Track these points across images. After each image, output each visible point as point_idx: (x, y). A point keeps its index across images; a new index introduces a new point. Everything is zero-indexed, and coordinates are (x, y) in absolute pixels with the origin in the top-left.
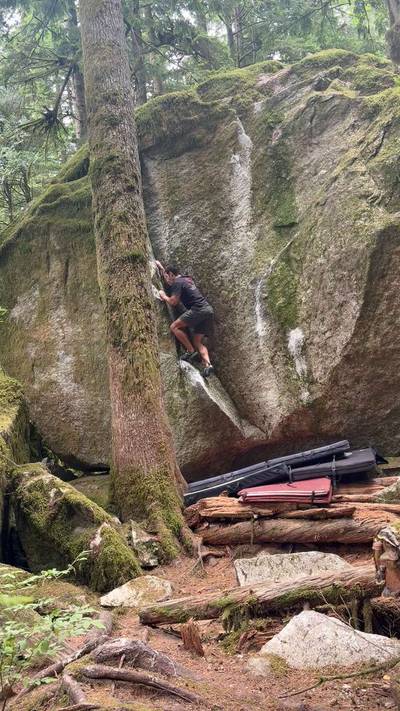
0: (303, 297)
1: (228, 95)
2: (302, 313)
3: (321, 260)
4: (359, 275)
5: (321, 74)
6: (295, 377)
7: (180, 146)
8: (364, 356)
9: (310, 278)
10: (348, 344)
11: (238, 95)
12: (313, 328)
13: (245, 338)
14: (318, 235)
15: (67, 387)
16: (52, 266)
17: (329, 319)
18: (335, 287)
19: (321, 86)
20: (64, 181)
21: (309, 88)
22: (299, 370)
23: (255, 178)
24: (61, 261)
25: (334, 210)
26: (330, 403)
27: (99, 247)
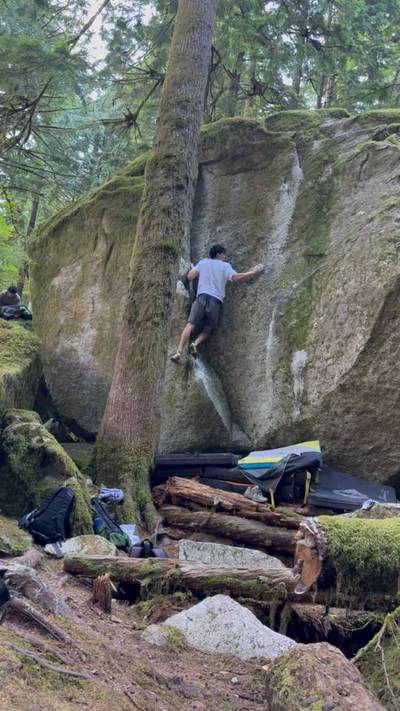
0: (314, 322)
1: (292, 129)
2: (311, 338)
3: (339, 292)
4: (371, 312)
5: (382, 127)
6: (291, 395)
7: (238, 166)
8: (358, 389)
9: (325, 307)
10: (346, 374)
11: (301, 131)
12: (318, 353)
13: (254, 349)
14: (342, 269)
15: (84, 357)
16: (99, 247)
17: (334, 348)
18: (346, 319)
19: (379, 137)
20: (128, 175)
21: (367, 137)
22: (296, 389)
23: (298, 207)
24: (107, 243)
25: (362, 248)
26: (317, 426)
27: (139, 233)
